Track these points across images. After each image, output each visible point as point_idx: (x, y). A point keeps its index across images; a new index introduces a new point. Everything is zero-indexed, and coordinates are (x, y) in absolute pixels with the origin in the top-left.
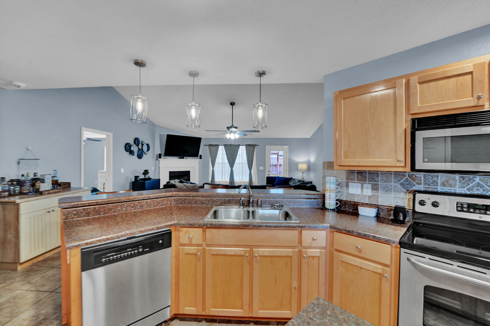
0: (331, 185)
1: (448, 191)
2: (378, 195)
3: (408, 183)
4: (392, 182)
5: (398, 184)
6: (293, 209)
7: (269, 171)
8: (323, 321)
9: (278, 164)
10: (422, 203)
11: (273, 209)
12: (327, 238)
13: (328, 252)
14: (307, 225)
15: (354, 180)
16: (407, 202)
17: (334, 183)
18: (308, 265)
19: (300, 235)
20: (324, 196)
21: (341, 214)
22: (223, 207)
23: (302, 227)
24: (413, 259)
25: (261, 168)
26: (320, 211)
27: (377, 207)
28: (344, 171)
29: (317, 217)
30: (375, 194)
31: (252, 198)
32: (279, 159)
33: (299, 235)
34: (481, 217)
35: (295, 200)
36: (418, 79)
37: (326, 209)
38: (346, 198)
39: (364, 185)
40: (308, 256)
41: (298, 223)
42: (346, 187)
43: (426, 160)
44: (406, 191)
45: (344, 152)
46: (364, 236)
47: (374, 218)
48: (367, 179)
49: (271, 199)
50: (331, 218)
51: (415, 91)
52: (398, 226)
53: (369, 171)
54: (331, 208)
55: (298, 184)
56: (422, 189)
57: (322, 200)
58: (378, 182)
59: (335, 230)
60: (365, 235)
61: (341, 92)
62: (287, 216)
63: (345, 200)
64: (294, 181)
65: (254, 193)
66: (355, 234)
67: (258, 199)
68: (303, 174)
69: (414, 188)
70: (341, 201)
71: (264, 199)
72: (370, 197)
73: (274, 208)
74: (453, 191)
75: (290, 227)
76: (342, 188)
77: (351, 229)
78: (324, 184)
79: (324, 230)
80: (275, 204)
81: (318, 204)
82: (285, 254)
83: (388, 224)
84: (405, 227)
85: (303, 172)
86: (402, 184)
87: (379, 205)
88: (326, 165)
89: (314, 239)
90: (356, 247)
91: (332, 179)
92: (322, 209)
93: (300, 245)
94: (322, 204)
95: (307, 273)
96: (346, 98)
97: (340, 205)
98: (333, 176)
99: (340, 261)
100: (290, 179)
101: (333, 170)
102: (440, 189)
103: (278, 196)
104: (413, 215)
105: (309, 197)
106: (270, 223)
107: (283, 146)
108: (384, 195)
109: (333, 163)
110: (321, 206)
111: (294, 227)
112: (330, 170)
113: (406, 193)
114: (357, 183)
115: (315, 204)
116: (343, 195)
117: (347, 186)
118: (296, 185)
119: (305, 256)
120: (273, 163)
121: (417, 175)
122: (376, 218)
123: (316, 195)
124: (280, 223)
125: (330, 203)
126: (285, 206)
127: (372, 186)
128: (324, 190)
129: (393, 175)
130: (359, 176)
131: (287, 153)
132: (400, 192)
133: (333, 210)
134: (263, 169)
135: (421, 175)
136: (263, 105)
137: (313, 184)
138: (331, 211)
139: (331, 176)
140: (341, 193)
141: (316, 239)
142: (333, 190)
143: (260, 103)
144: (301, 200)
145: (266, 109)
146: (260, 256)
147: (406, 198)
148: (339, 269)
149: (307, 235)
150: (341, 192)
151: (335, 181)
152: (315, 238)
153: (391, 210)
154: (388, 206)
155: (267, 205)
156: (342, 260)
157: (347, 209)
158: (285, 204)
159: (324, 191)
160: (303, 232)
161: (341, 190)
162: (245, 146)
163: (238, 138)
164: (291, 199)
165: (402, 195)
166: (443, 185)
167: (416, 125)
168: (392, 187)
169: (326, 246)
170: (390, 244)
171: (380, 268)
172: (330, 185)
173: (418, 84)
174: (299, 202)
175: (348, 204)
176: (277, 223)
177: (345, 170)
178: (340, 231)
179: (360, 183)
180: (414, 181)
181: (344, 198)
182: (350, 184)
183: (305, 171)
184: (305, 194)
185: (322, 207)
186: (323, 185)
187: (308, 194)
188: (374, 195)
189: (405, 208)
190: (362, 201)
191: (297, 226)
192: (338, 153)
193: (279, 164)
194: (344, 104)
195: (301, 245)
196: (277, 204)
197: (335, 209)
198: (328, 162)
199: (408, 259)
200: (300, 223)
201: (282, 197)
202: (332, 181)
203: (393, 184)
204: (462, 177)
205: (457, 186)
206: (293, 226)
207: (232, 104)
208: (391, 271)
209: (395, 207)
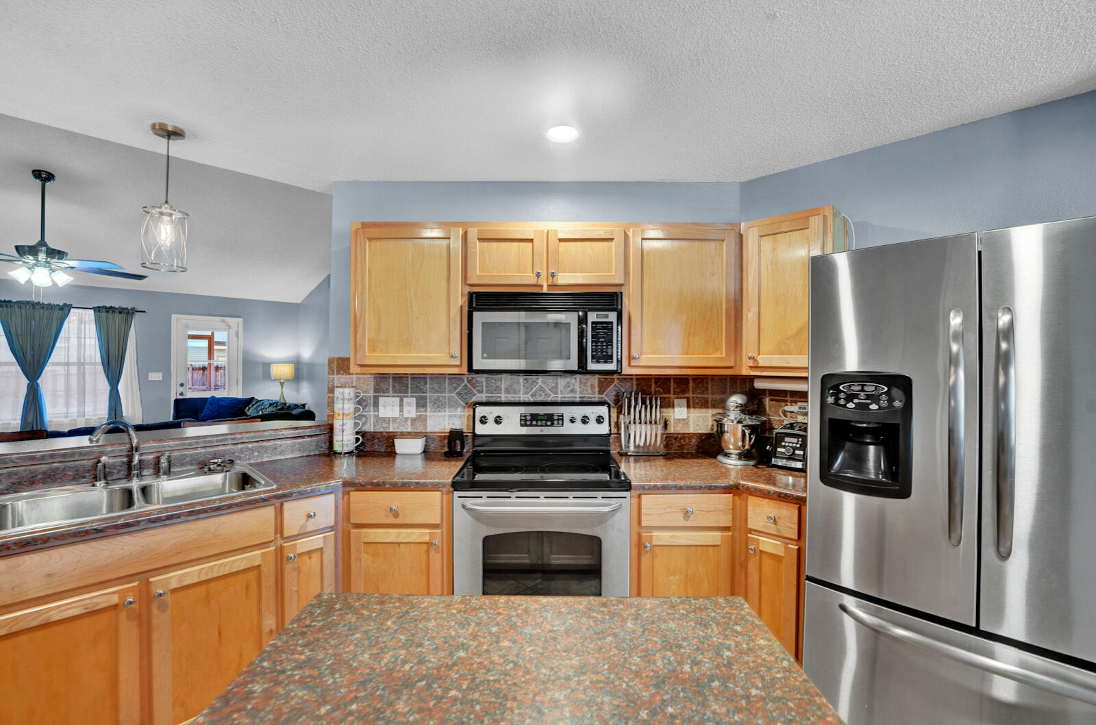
0: (345, 405)
1: (513, 399)
2: (426, 416)
3: (466, 391)
4: (445, 392)
5: (454, 395)
6: (260, 466)
7: (182, 385)
8: (329, 620)
9: (210, 364)
10: (484, 421)
11: (205, 473)
12: (336, 508)
13: (340, 535)
14: (295, 490)
15: (389, 392)
16: (465, 422)
17: (351, 399)
18: (299, 573)
19: (279, 516)
20: (331, 428)
21: (365, 459)
22: (25, 494)
23: (284, 496)
24: (469, 503)
25: (156, 376)
26: (323, 459)
27: (425, 435)
28: (369, 376)
29: (317, 471)
30: (422, 413)
31: (138, 453)
32: (215, 352)
33: (276, 515)
34: (542, 431)
35: (265, 444)
36: (478, 233)
37: (336, 453)
38: (374, 426)
39: (405, 400)
40: (298, 554)
41: (273, 490)
42: (374, 406)
43: (485, 355)
44: (464, 405)
45: (369, 341)
46: (401, 486)
47: (420, 456)
48: (409, 390)
49: (200, 450)
50: (345, 468)
51: (474, 250)
52: (453, 460)
53: (412, 374)
54: (346, 449)
55: (269, 410)
56: (484, 400)
57: (327, 436)
58: (426, 393)
59: (353, 489)
60: (404, 484)
61: (365, 225)
62: (245, 481)
63: (372, 430)
64: (258, 404)
65: (144, 442)
66: (387, 486)
67: (156, 455)
68: (282, 387)
69: (474, 399)
70: (364, 434)
71: (175, 454)
72: (414, 420)
73: (210, 470)
74: (517, 400)
75: (257, 501)
76: (367, 409)
77: (380, 480)
78: (331, 403)
79: (331, 493)
80: (212, 461)
81: (318, 447)
82: (243, 566)
83: (440, 460)
84: (462, 460)
85: (282, 384)
86: (459, 394)
87: (427, 433)
88: (335, 365)
89: (311, 516)
90: (389, 509)
91: (348, 392)
92: (328, 455)
93: (279, 535)
94: (327, 444)
95: (297, 591)
96: (373, 239)
97: (362, 443)
98: (349, 387)
99: (362, 544)
100: (249, 401)
101: (349, 373)
102: (504, 397)
103: (218, 441)
104: (473, 441)
105: (299, 433)
106: (201, 504)
107: (229, 320)
108: (436, 414)
109: (348, 359)
110: (324, 449)
111: (264, 500)
112: (343, 374)
113: (464, 407)
114: (393, 396)
115: (311, 448)
116: (369, 422)
117: (376, 404)
118: (265, 413)
119: (292, 555)
120: (193, 364)
121: (478, 379)
122: (423, 455)
123: (314, 429)
124: (227, 499)
125: (345, 439)
126: (238, 462)
127: (416, 400)
128: (332, 417)
129: (447, 381)
130: (397, 384)
131: (238, 337)
132: (457, 407)
133: (350, 453)
134: (161, 379)
135: (482, 378)
136: (173, 212)
137: (307, 408)
138: (345, 457)
139: (345, 387)
140: (364, 419)
141: (315, 515)
142: (349, 414)
143: (166, 206)
144: (278, 442)
145: (183, 226)
146: (174, 591)
147: (464, 416)
148: (360, 560)
149: (295, 511)
150: (365, 416)
151: (352, 395)
152: (313, 514)
153: (445, 437)
154: (440, 433)
155: (189, 467)
156: (367, 540)
157: (376, 448)
158: (240, 458)
159: (330, 418)
160: (287, 506)
161: (364, 413)
162: (92, 311)
163: (62, 287)
164: (255, 444)
165: (459, 411)
166: (507, 391)
167: (474, 303)
168: (447, 400)
169: (336, 522)
170: (441, 489)
171: (427, 533)
172: (343, 404)
173: (477, 241)
174: (276, 448)
175: (378, 438)
176: (221, 500)
177: (371, 374)
178: (360, 487)
179: (398, 396)
180: (474, 388)
181: (369, 428)
182: (381, 400)
183: (287, 380)
184: (289, 428)
185: (327, 452)
186: (328, 406)
187: (296, 428)
188: (421, 415)
189: (462, 432)
190: (402, 429)
191: (271, 498)
192: (358, 342)
193: (215, 364)
194: (370, 249)
195: (282, 536)
196: (216, 461)
197: (354, 451)
198: (339, 359)
199: (463, 506)
200: (278, 489)
201: (230, 442)
202: (346, 396)
203: (447, 395)
204: (526, 379)
205: (521, 392)
206: (262, 499)
207: (43, 176)
208: (442, 532)
209: (451, 431)
